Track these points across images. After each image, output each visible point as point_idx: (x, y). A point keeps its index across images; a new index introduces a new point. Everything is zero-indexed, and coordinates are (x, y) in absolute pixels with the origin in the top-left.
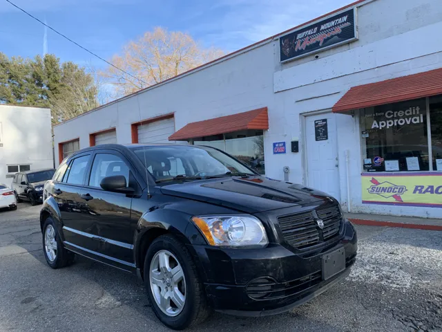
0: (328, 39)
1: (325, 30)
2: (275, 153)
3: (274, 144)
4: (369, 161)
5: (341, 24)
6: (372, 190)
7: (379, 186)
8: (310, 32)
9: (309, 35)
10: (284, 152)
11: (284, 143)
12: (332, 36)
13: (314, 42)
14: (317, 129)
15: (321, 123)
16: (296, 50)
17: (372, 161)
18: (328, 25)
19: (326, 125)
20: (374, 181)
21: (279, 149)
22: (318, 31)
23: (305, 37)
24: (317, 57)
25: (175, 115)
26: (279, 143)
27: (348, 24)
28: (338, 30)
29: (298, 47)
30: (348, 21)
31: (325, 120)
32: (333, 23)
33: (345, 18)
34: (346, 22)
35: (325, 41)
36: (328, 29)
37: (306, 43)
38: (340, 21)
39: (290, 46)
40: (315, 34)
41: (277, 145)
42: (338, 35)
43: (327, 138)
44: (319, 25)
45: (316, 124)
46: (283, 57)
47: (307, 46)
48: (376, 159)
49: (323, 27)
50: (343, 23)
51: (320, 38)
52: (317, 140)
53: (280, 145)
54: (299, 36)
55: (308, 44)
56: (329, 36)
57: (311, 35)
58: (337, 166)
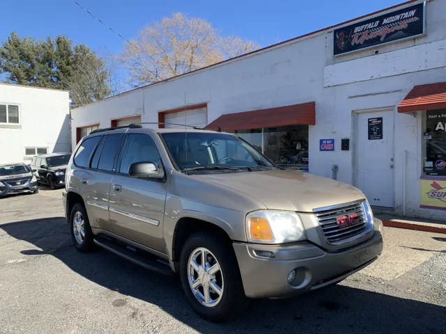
0: (391, 33)
1: (389, 24)
2: (321, 150)
3: (321, 141)
4: (430, 164)
5: (408, 18)
6: (433, 195)
7: (441, 191)
8: (370, 26)
9: (369, 29)
10: (333, 150)
11: (333, 141)
12: (396, 31)
13: (375, 36)
14: (370, 128)
15: (375, 122)
16: (353, 44)
17: (434, 164)
18: (392, 19)
19: (381, 124)
20: (435, 185)
21: (326, 145)
22: (380, 25)
23: (363, 30)
24: (377, 52)
25: (208, 106)
26: (327, 140)
27: (416, 19)
28: (404, 25)
29: (355, 41)
30: (416, 15)
31: (381, 119)
32: (398, 17)
33: (413, 13)
34: (414, 17)
35: (388, 35)
36: (391, 23)
37: (365, 37)
38: (406, 15)
39: (345, 40)
40: (376, 27)
41: (324, 142)
42: (403, 30)
43: (381, 138)
44: (381, 19)
45: (369, 122)
46: (337, 51)
47: (365, 40)
48: (439, 163)
49: (385, 21)
50: (410, 17)
51: (382, 32)
52: (369, 138)
53: (328, 142)
54: (357, 29)
55: (367, 39)
56: (393, 30)
57: (371, 29)
58: (392, 167)
